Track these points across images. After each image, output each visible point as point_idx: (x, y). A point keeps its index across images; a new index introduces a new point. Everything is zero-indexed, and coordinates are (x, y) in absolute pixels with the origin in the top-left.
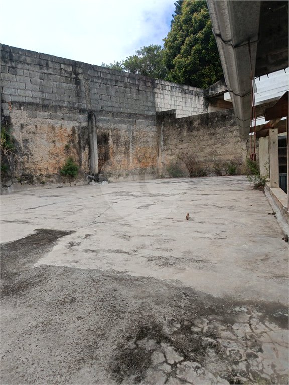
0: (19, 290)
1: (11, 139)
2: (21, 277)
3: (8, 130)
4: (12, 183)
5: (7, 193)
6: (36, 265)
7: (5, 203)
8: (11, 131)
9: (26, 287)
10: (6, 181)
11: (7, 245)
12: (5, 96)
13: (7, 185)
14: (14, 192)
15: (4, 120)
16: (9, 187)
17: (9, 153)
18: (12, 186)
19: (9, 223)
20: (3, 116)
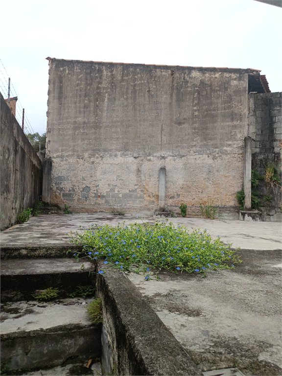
0: (258, 274)
1: (279, 173)
2: (261, 269)
3: (277, 165)
4: (276, 213)
5: (270, 221)
6: (275, 266)
7: (265, 227)
8: (280, 165)
9: (264, 274)
10: (270, 211)
11: (258, 251)
12: (278, 135)
13: (271, 214)
14: (277, 221)
15: (274, 156)
16: (272, 215)
17: (275, 185)
18: (275, 215)
19: (264, 240)
20: (274, 153)
